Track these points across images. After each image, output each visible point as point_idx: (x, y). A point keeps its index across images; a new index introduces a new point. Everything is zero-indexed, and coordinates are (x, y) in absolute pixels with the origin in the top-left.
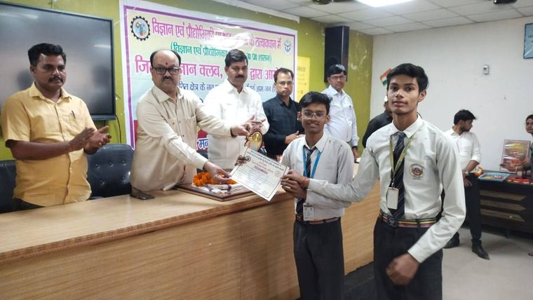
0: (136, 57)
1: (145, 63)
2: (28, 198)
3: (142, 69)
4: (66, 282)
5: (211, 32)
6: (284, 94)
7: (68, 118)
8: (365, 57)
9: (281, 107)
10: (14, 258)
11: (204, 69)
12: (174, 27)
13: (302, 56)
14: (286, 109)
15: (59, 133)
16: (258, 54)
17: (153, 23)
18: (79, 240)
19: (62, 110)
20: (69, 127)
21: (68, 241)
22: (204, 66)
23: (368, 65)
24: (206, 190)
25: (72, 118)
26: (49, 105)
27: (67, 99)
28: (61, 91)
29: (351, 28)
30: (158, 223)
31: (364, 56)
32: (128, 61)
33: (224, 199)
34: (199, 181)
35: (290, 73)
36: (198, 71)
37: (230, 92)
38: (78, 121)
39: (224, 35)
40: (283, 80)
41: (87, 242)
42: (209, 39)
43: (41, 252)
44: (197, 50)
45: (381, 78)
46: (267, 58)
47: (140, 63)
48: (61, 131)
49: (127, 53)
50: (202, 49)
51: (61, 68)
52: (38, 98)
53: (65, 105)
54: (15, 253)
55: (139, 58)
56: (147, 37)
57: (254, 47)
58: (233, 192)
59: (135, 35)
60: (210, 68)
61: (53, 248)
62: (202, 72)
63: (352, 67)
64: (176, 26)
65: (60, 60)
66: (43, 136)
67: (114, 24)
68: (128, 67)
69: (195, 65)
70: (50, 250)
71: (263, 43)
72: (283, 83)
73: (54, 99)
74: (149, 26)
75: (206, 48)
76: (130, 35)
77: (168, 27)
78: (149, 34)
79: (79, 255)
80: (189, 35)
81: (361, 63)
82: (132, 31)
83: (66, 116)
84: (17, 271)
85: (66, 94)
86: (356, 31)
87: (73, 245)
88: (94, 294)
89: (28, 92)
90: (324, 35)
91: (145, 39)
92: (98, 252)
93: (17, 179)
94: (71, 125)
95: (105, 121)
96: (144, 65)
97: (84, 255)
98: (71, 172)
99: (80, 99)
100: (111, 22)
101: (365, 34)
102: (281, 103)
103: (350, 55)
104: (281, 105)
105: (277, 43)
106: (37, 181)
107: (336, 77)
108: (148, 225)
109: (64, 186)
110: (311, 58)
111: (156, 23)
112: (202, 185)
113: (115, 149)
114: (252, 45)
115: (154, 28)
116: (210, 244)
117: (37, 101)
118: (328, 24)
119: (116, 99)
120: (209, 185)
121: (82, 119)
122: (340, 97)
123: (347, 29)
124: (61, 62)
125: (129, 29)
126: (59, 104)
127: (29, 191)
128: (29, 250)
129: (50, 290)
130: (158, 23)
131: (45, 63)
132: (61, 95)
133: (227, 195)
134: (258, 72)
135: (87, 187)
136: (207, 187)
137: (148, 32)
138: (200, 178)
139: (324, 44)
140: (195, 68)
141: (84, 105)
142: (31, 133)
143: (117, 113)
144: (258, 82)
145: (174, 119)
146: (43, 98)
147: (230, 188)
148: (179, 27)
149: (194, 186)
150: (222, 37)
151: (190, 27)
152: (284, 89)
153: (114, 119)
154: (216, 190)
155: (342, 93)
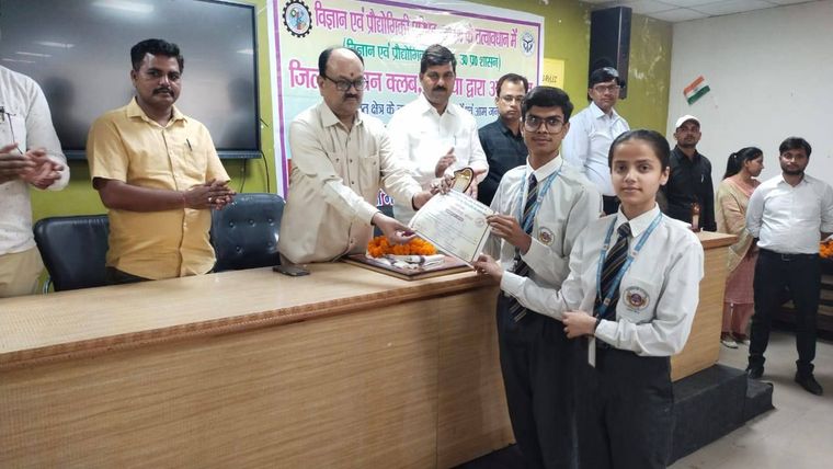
0: (291, 63)
1: (304, 72)
2: (124, 266)
3: (300, 81)
4: (173, 389)
5: (404, 22)
6: (510, 116)
7: (181, 150)
8: (657, 59)
9: (505, 138)
10: (99, 349)
11: (393, 81)
12: (348, 16)
13: (552, 58)
14: (513, 140)
15: (169, 172)
16: (479, 57)
17: (317, 9)
18: (192, 327)
19: (173, 139)
20: (183, 163)
21: (175, 330)
22: (393, 76)
23: (664, 71)
24: (386, 262)
25: (187, 149)
26: (153, 131)
27: (180, 122)
28: (172, 111)
29: (634, 11)
30: (309, 307)
31: (656, 56)
32: (279, 69)
33: (412, 276)
34: (376, 249)
35: (522, 83)
36: (384, 84)
37: (426, 114)
38: (196, 155)
39: (425, 26)
40: (509, 93)
41: (204, 331)
42: (401, 33)
43: (136, 343)
44: (384, 50)
45: (685, 93)
46: (493, 61)
47: (297, 73)
48: (171, 168)
49: (278, 56)
50: (390, 50)
51: (173, 76)
52: (138, 119)
53: (177, 131)
54: (101, 343)
55: (295, 65)
56: (308, 32)
57: (474, 44)
58: (427, 267)
59: (289, 29)
60: (402, 79)
61: (153, 337)
62: (391, 86)
63: (636, 74)
64: (351, 14)
65: (173, 64)
66: (144, 176)
67: (258, 12)
68: (279, 79)
69: (380, 75)
70: (150, 341)
71: (488, 37)
72: (509, 98)
73: (163, 122)
74: (310, 14)
75: (397, 48)
76: (282, 29)
77: (339, 15)
78: (310, 27)
79: (192, 351)
80: (371, 28)
81: (652, 68)
82: (286, 23)
83: (178, 146)
84: (102, 368)
85: (178, 115)
86: (643, 16)
87: (183, 335)
88: (214, 409)
89: (126, 111)
90: (589, 22)
91: (304, 35)
92: (218, 348)
93: (110, 237)
94: (185, 161)
95: (246, 159)
96: (302, 75)
97: (200, 350)
98: (185, 228)
99: (199, 123)
100: (253, 8)
101: (658, 20)
102: (505, 131)
103: (632, 56)
104: (506, 134)
105: (510, 38)
106: (138, 242)
107: (603, 87)
108: (295, 310)
109: (176, 248)
110: (566, 60)
111: (320, 9)
112: (380, 256)
113: (258, 201)
114: (470, 41)
115: (318, 19)
116: (390, 344)
117: (137, 124)
118: (596, 5)
119: (262, 127)
120: (392, 256)
121: (202, 153)
122: (608, 121)
123: (628, 12)
124: (175, 67)
125: (281, 20)
126: (168, 129)
127: (126, 256)
128: (120, 339)
129: (150, 399)
130: (325, 10)
131: (150, 66)
132: (172, 117)
133: (417, 271)
134: (478, 85)
135: (209, 251)
136: (388, 258)
137: (308, 24)
138: (378, 245)
139: (588, 37)
140: (379, 79)
141: (206, 131)
142: (129, 171)
143: (264, 147)
144: (478, 101)
145: (340, 154)
146: (147, 119)
147: (423, 261)
148: (356, 15)
149: (370, 257)
150: (421, 30)
151: (372, 16)
152: (509, 108)
153: (260, 157)
154: (401, 263)
155: (611, 115)
